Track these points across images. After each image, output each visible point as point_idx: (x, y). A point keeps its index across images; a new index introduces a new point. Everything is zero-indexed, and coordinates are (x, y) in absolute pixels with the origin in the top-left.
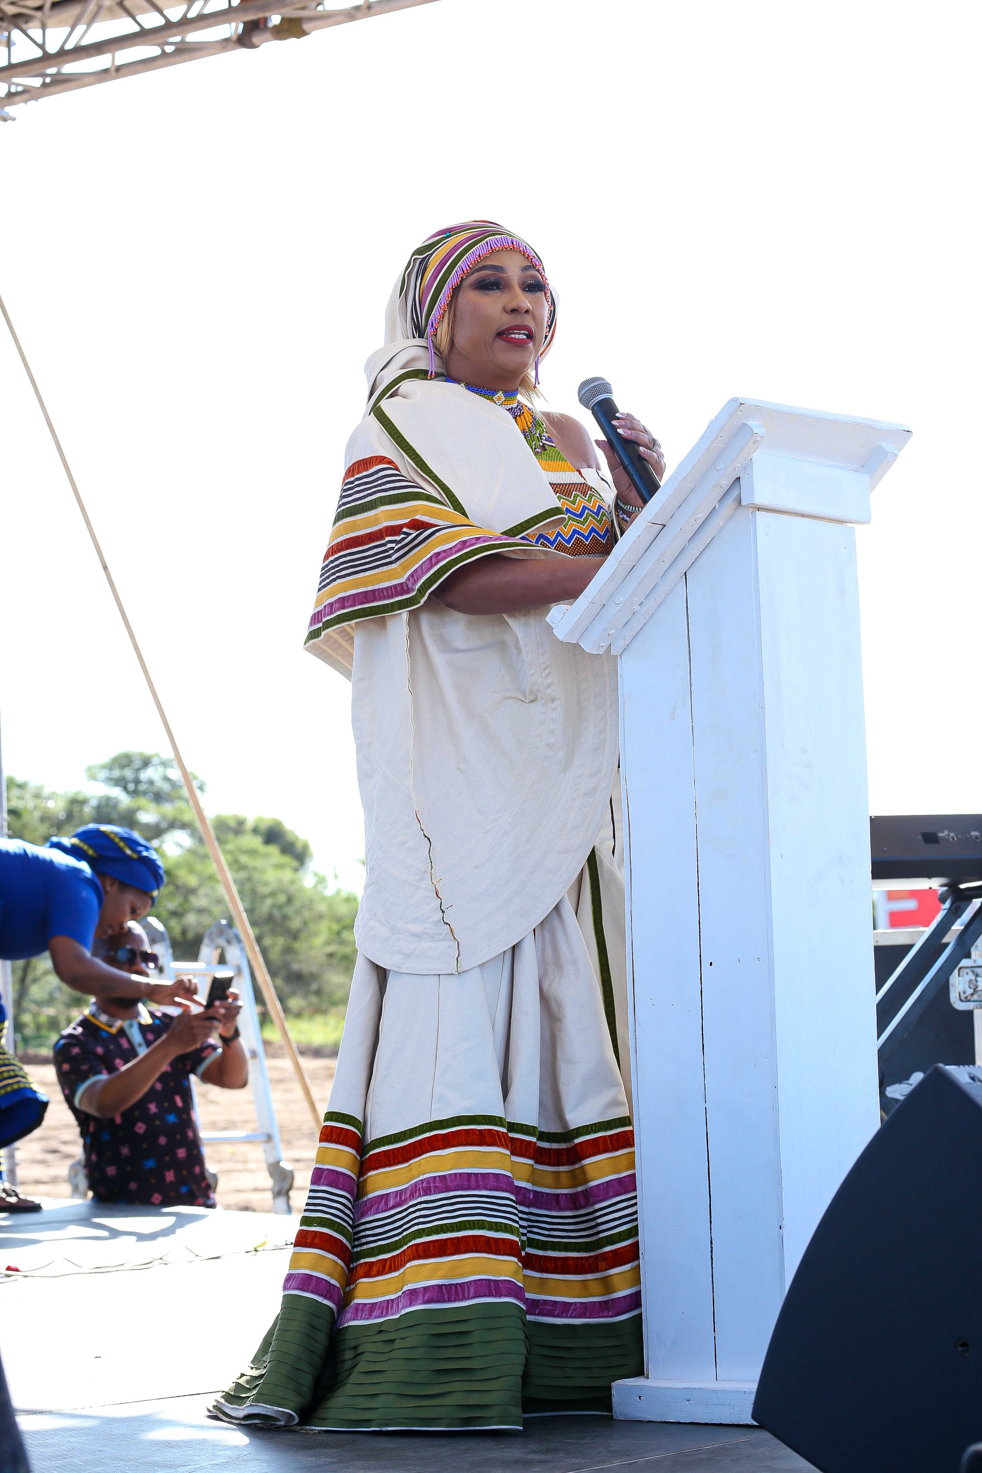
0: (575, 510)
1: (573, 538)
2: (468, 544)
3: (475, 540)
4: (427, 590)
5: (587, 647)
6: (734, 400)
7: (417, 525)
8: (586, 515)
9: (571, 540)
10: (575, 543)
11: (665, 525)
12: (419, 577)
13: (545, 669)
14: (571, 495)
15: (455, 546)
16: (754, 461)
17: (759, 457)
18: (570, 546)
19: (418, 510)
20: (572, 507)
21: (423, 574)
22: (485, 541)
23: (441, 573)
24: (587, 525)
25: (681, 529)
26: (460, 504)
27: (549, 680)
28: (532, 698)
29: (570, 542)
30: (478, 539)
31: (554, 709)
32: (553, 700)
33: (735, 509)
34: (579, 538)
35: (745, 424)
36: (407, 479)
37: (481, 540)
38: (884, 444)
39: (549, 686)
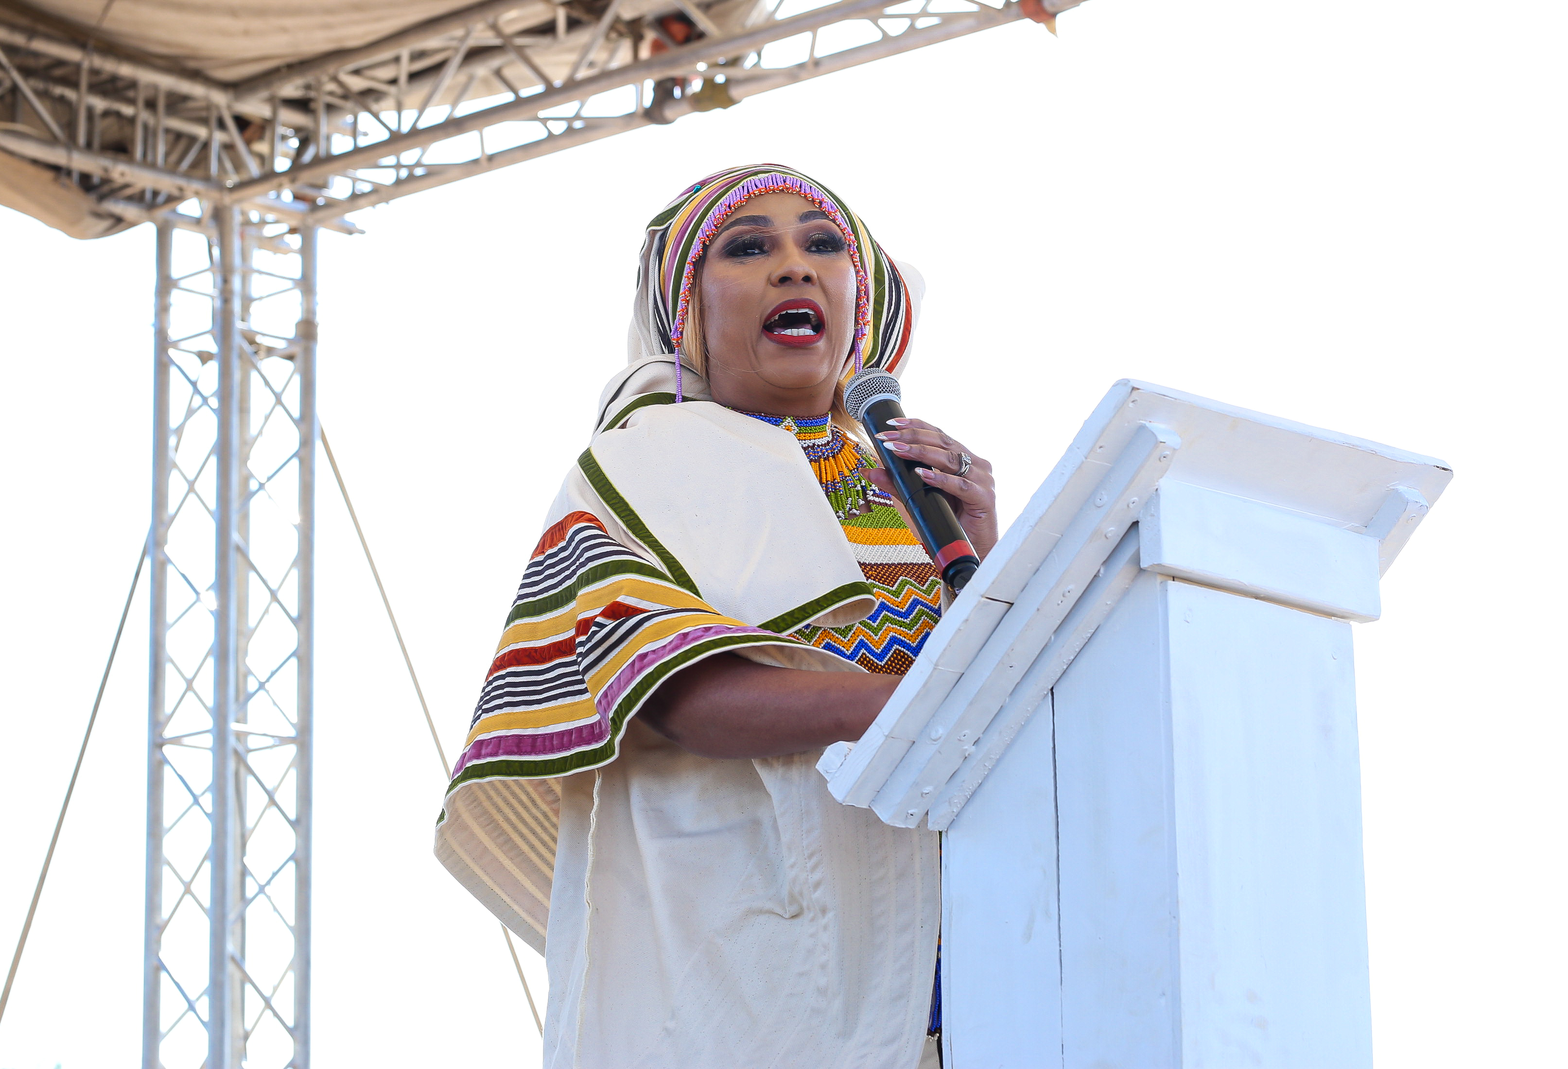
0: (898, 606)
1: (889, 650)
2: (690, 637)
3: (704, 631)
4: (624, 717)
5: (884, 815)
6: (1124, 382)
7: (618, 611)
8: (917, 614)
9: (887, 654)
10: (892, 659)
11: (1012, 604)
12: (614, 696)
13: (811, 856)
14: (895, 583)
15: (670, 643)
16: (1161, 492)
17: (1168, 485)
18: (883, 663)
19: (622, 588)
20: (891, 601)
21: (621, 689)
22: (717, 633)
23: (645, 686)
24: (917, 629)
25: (1038, 610)
26: (685, 574)
27: (817, 876)
28: (793, 909)
29: (884, 657)
30: (707, 629)
31: (825, 928)
32: (824, 911)
33: (1134, 579)
34: (901, 651)
35: (1142, 428)
36: (614, 542)
37: (713, 630)
38: (1401, 488)
39: (817, 885)
